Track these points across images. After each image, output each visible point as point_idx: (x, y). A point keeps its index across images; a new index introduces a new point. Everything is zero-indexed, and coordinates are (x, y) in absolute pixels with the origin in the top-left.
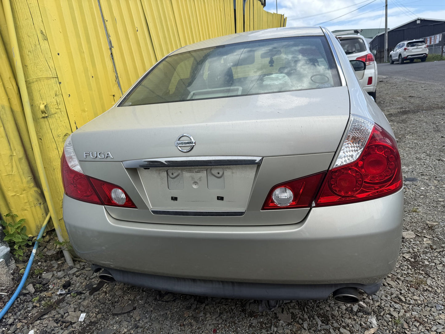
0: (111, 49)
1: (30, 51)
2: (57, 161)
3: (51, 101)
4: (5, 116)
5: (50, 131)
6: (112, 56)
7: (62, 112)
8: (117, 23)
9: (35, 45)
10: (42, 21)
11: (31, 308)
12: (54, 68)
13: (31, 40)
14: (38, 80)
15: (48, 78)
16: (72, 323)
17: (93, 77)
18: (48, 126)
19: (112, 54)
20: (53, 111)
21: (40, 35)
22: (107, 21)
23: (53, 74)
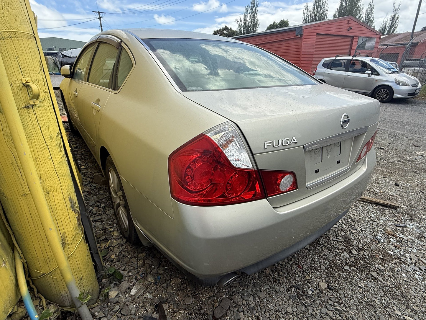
2: (52, 178)
3: (37, 78)
5: (38, 129)
18: (35, 122)
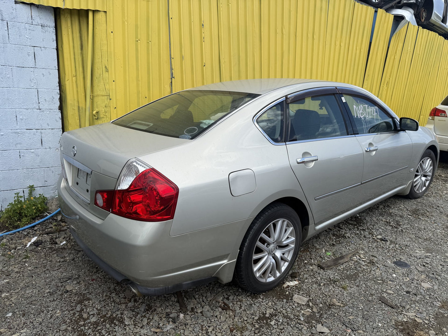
0: (171, 79)
1: (97, 78)
3: (102, 109)
4: (82, 113)
6: (172, 84)
7: (107, 118)
8: (183, 60)
9: (100, 75)
10: (108, 60)
11: (49, 227)
12: (108, 89)
13: (98, 71)
14: (98, 96)
15: (103, 96)
16: (56, 243)
17: (146, 97)
19: (171, 82)
20: (102, 116)
21: (104, 69)
22: (173, 58)
23: (107, 93)
